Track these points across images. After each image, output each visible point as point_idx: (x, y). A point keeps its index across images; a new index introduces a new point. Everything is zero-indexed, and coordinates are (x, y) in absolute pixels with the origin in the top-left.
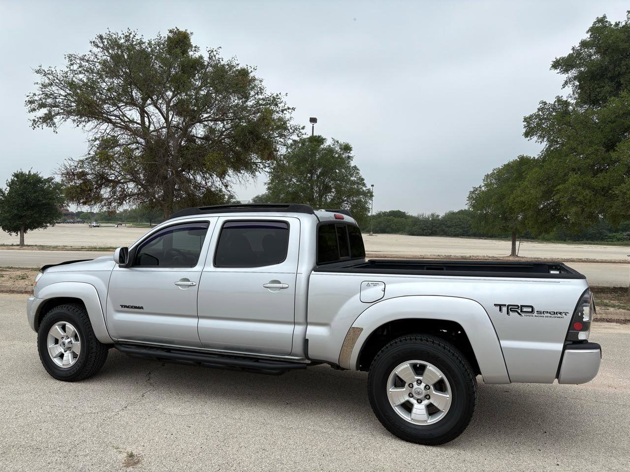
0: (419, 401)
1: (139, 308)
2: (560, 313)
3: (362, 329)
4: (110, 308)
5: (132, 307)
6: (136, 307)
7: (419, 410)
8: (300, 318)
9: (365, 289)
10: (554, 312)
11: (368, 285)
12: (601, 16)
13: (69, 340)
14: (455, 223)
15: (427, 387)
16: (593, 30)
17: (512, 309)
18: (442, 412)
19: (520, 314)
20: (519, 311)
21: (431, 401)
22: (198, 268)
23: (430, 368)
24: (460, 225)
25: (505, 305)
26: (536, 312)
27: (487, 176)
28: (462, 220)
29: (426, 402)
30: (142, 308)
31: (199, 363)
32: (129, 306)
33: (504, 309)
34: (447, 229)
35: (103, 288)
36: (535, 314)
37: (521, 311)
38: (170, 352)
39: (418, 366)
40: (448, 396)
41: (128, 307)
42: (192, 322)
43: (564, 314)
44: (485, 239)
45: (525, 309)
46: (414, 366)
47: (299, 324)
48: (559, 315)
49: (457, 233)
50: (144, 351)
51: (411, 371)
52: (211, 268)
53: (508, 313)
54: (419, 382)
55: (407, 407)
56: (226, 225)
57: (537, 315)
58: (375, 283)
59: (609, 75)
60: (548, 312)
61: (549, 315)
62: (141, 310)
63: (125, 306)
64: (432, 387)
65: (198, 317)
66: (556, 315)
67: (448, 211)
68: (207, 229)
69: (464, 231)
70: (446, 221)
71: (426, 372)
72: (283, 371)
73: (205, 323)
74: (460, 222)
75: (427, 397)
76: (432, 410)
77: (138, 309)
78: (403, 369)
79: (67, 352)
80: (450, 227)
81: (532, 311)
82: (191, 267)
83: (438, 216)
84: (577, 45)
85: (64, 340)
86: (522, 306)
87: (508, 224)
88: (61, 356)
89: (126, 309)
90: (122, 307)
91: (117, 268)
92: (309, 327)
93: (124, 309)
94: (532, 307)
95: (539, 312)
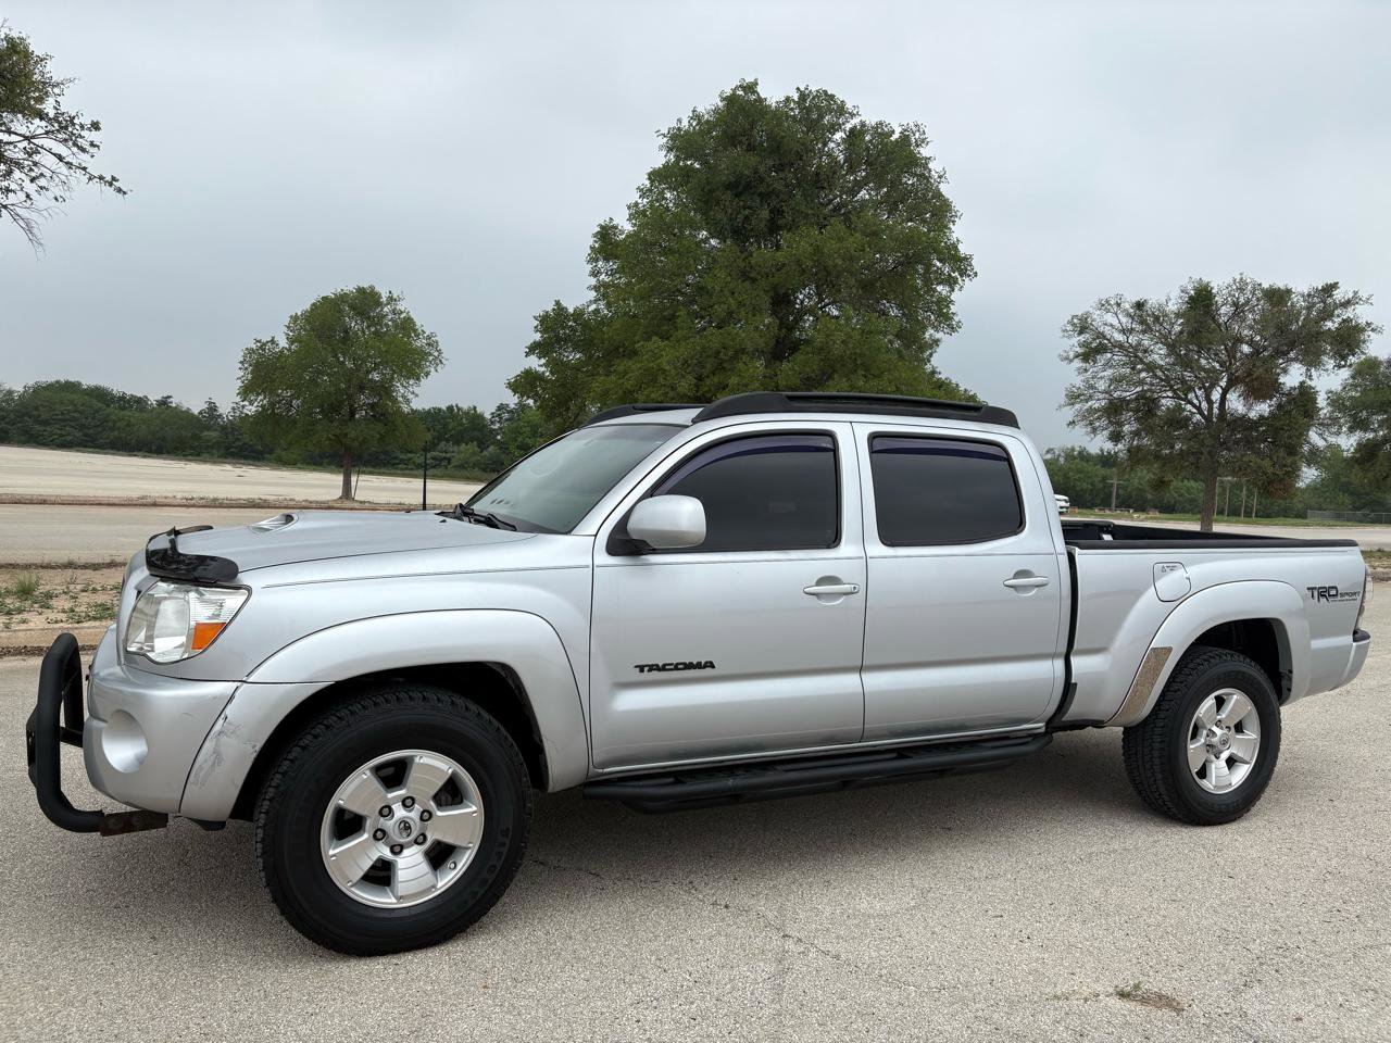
0: (1219, 755)
1: (699, 666)
3: (1170, 649)
4: (603, 680)
5: (676, 667)
6: (689, 666)
7: (1218, 768)
9: (1159, 578)
10: (1352, 593)
11: (1163, 570)
12: (750, 79)
13: (417, 809)
14: (63, 414)
15: (1227, 730)
18: (1249, 763)
19: (1326, 600)
20: (1327, 595)
21: (1232, 749)
22: (845, 549)
23: (1239, 698)
24: (75, 419)
25: (1316, 588)
29: (1225, 755)
30: (711, 665)
32: (665, 665)
33: (1316, 593)
34: (37, 427)
35: (576, 620)
39: (1223, 698)
40: (1256, 737)
41: (663, 668)
42: (847, 683)
43: (1357, 595)
44: (145, 457)
45: (1331, 592)
47: (1057, 656)
51: (1215, 708)
53: (1318, 600)
56: (879, 444)
57: (1340, 598)
58: (1172, 566)
60: (1347, 594)
61: (1347, 597)
62: (708, 672)
63: (652, 668)
64: (1233, 729)
65: (861, 669)
66: (1353, 598)
69: (86, 435)
70: (36, 408)
71: (1232, 706)
73: (877, 681)
77: (695, 669)
78: (1205, 707)
79: (408, 852)
80: (46, 423)
81: (1337, 594)
83: (9, 391)
85: (401, 814)
86: (1329, 588)
89: (655, 675)
90: (642, 670)
91: (603, 558)
92: (1074, 661)
93: (647, 676)
94: (1335, 588)
95: (1342, 595)
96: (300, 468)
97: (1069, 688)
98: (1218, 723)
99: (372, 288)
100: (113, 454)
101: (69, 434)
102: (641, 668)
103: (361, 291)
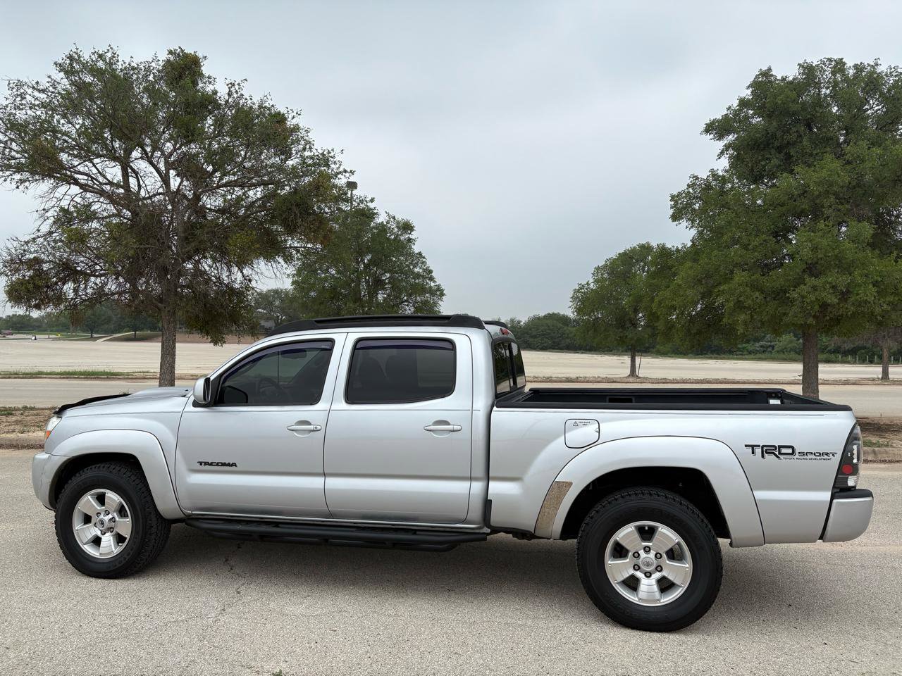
0: (648, 575)
1: (229, 465)
2: (827, 454)
3: (570, 484)
4: (182, 467)
5: (217, 464)
6: (224, 464)
7: (648, 586)
8: (479, 470)
9: (570, 430)
10: (820, 454)
11: (576, 425)
12: (765, 68)
13: (110, 516)
14: (543, 331)
15: (658, 556)
16: (755, 85)
17: (768, 450)
18: (681, 587)
19: (778, 457)
20: (777, 453)
21: (664, 573)
22: (320, 406)
23: (664, 531)
24: (548, 334)
25: (759, 446)
26: (797, 454)
27: (598, 268)
28: (551, 328)
29: (657, 575)
30: (234, 465)
31: (325, 540)
32: (212, 463)
33: (758, 451)
34: (531, 340)
35: (170, 439)
36: (797, 456)
37: (780, 453)
38: (279, 527)
39: (647, 528)
40: (687, 566)
41: (211, 464)
42: (316, 483)
43: (831, 455)
44: (582, 353)
45: (784, 451)
46: (641, 530)
47: (477, 479)
48: (826, 457)
49: (545, 345)
50: (239, 527)
51: (637, 536)
52: (341, 405)
53: (763, 456)
54: (647, 549)
55: (632, 583)
57: (799, 457)
58: (585, 422)
59: (777, 144)
60: (812, 453)
61: (814, 457)
62: (234, 468)
63: (206, 464)
64: (664, 556)
65: (325, 475)
66: (822, 457)
67: (531, 316)
68: (331, 350)
69: (554, 342)
70: (530, 330)
71: (657, 536)
72: (452, 545)
73: (335, 483)
74: (549, 330)
75: (659, 568)
76: (665, 585)
77: (227, 466)
78: (626, 534)
79: (107, 534)
80: (535, 337)
81: (793, 453)
82: (311, 404)
83: (519, 322)
84: (735, 104)
85: (102, 517)
86: (780, 447)
87: (627, 334)
88: (97, 541)
89: (207, 467)
90: (201, 464)
91: (190, 408)
92: (492, 484)
93: (203, 467)
94: (792, 447)
95: (801, 454)
96: (670, 357)
97: (487, 504)
98: (647, 550)
99: (648, 243)
100: (566, 352)
101: (546, 342)
102: (201, 463)
103: (642, 246)
